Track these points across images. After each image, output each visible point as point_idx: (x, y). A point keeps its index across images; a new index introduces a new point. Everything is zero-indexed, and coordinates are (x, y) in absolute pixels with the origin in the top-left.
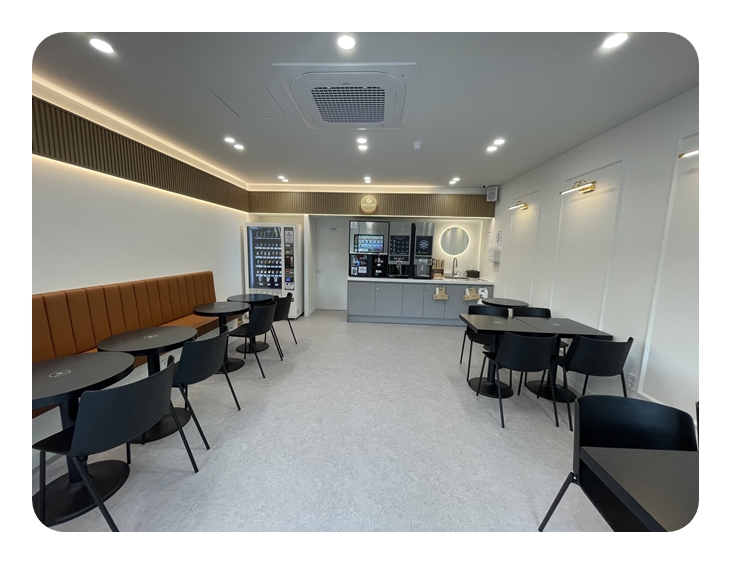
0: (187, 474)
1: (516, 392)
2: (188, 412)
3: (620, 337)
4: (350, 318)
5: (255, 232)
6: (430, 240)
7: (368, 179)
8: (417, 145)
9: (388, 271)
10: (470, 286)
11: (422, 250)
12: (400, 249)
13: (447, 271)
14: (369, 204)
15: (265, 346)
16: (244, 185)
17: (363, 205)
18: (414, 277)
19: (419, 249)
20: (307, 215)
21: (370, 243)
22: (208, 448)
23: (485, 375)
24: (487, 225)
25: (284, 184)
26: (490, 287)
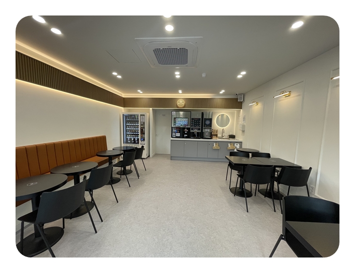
0: (91, 234)
1: (254, 194)
2: (93, 204)
3: (305, 167)
4: (172, 158)
5: (126, 117)
6: (211, 120)
7: (180, 91)
8: (204, 75)
9: (190, 135)
10: (230, 142)
11: (207, 125)
12: (196, 125)
13: (219, 135)
14: (181, 103)
15: (130, 172)
16: (121, 94)
17: (178, 104)
18: (203, 138)
19: (205, 124)
20: (151, 109)
21: (182, 122)
22: (102, 221)
23: (238, 186)
24: (239, 113)
25: (140, 94)
26: (241, 143)
